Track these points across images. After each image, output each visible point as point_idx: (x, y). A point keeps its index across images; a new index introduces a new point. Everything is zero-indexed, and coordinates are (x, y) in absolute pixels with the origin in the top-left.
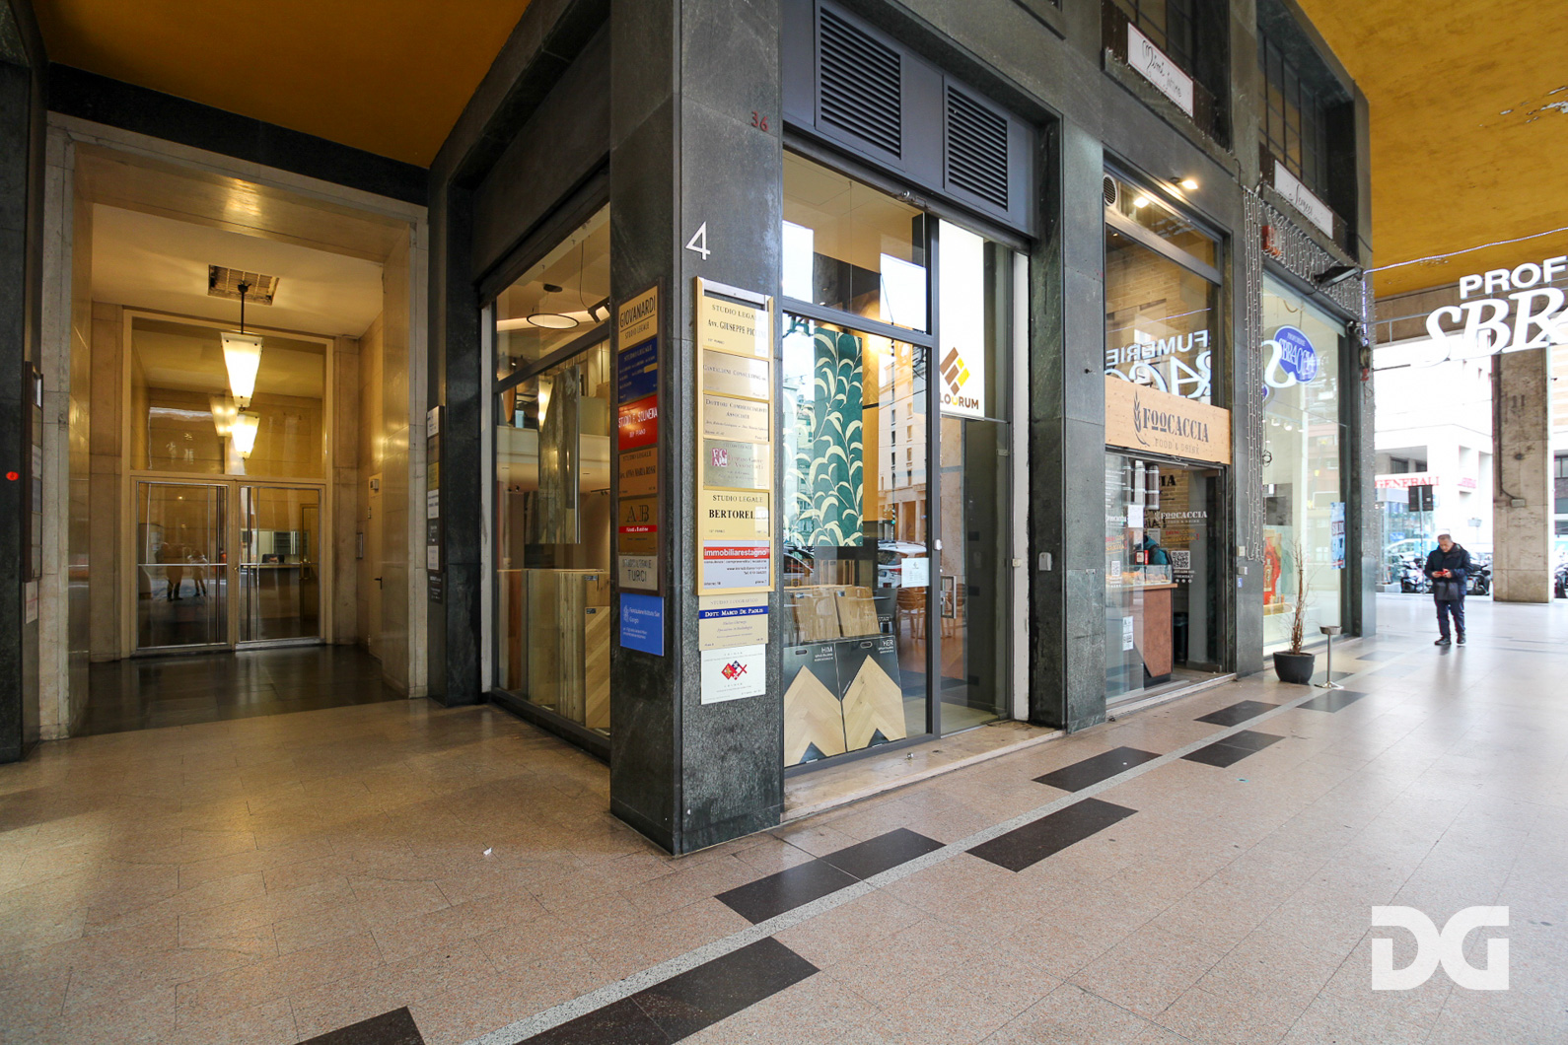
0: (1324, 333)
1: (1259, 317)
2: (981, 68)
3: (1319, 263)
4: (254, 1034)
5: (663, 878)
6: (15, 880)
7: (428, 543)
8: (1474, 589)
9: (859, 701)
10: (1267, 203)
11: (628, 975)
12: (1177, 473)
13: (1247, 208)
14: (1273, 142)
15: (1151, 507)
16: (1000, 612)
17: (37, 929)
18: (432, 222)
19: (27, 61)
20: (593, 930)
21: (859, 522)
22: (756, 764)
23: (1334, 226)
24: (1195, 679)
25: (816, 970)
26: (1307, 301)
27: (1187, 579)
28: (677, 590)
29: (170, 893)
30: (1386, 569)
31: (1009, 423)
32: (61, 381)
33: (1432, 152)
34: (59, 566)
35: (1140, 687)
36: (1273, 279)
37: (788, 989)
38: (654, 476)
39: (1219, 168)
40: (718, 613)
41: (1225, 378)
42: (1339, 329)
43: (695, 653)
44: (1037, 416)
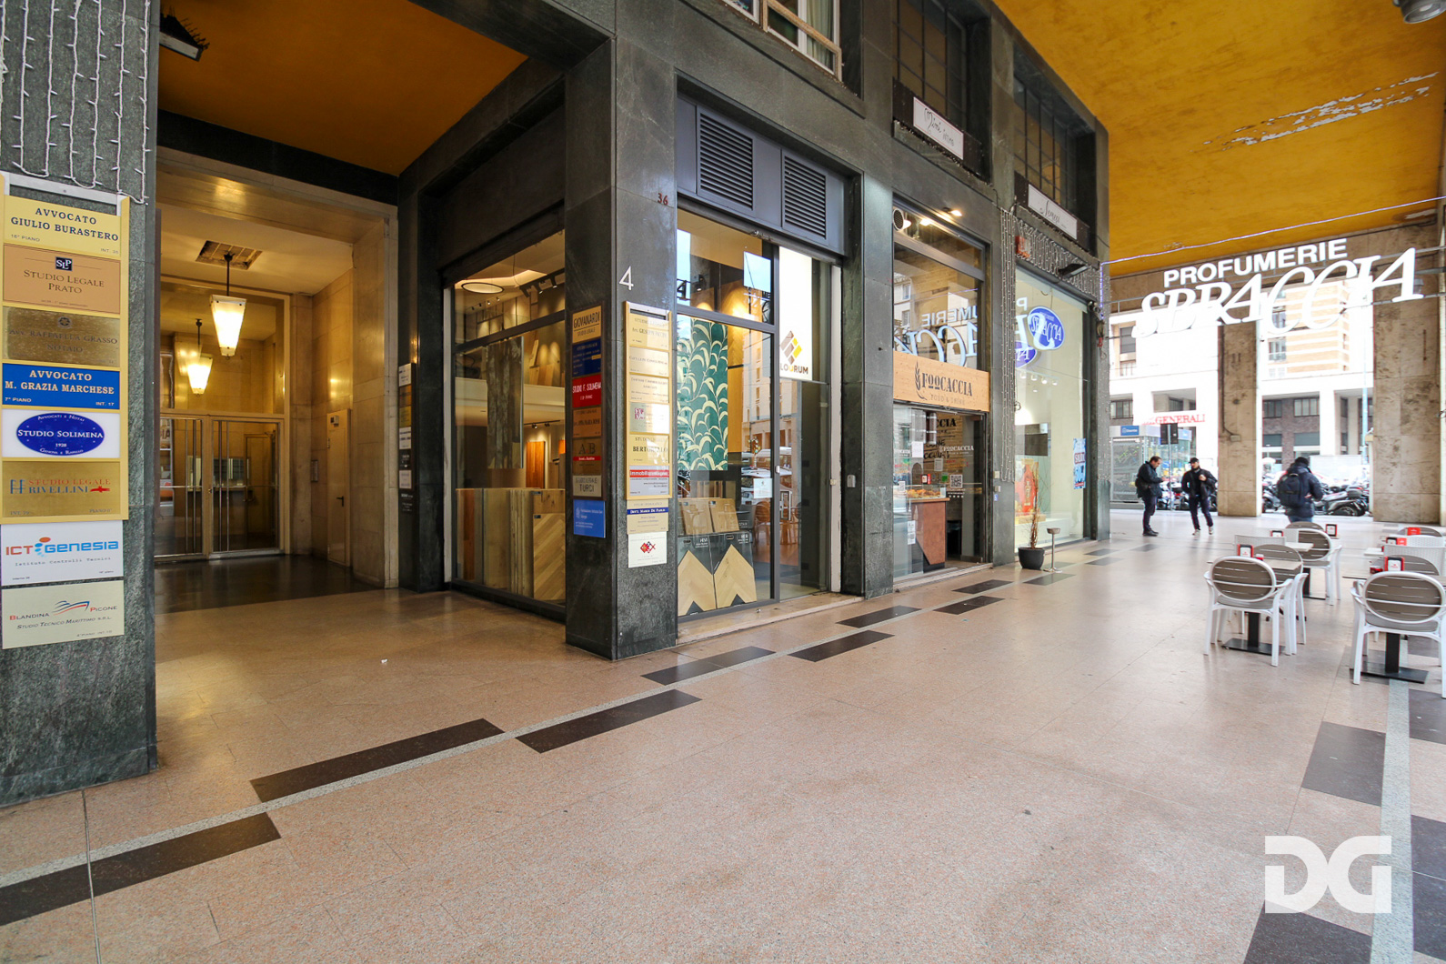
0: (1071, 313)
2: (806, 146)
3: (1062, 259)
5: (605, 671)
7: (400, 468)
9: (725, 575)
10: (1019, 219)
13: (1003, 225)
14: (1029, 169)
15: (931, 443)
16: (822, 518)
18: (402, 218)
21: (725, 454)
23: (1078, 230)
24: (963, 566)
25: (697, 700)
26: (1055, 288)
27: (960, 496)
28: (614, 497)
31: (828, 385)
33: (1160, 168)
35: (920, 571)
36: (1024, 272)
38: (599, 426)
39: (981, 197)
40: (639, 511)
41: (986, 349)
42: (1083, 308)
43: (625, 536)
44: (846, 380)
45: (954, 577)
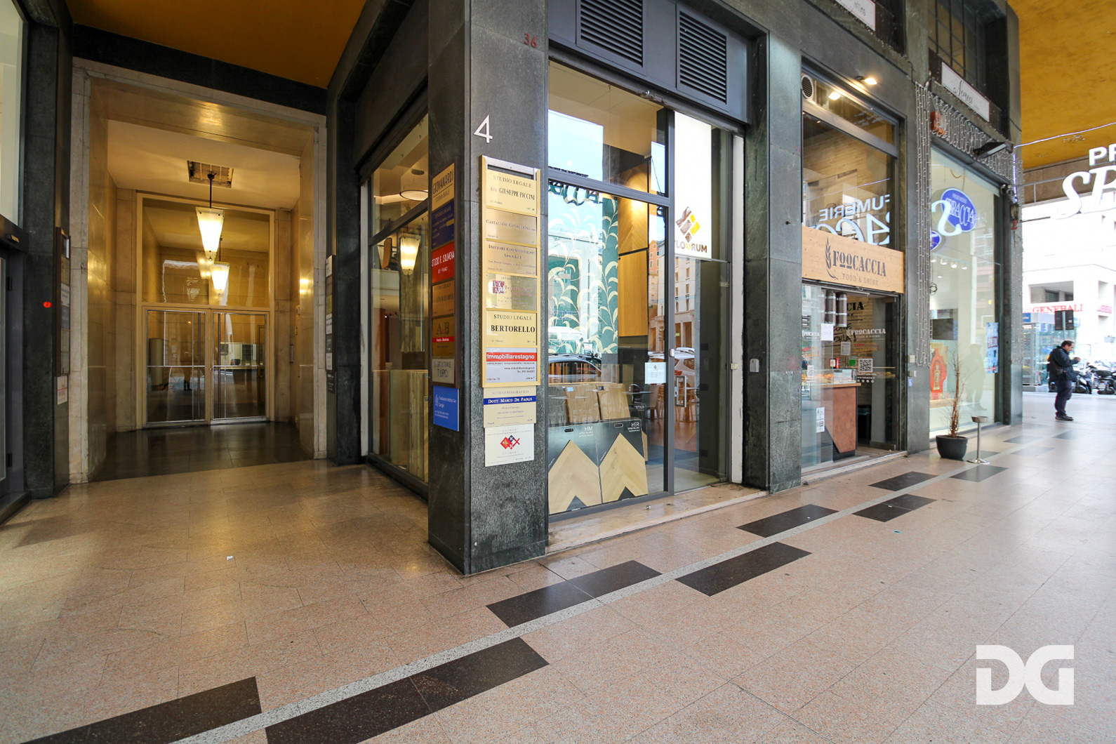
0: (982, 194)
1: (928, 181)
3: (977, 140)
4: (150, 691)
5: (453, 591)
6: (26, 578)
7: (327, 351)
8: (1106, 389)
9: (612, 467)
10: (934, 95)
11: (412, 661)
12: (864, 300)
13: (918, 99)
14: (941, 48)
15: (841, 325)
16: (722, 404)
17: (32, 611)
18: (328, 125)
19: (55, 23)
20: (396, 627)
21: (615, 336)
22: (527, 511)
23: (990, 112)
24: (874, 454)
25: (546, 663)
26: (968, 169)
27: (870, 380)
28: (467, 384)
29: (122, 590)
30: (1037, 374)
31: (729, 263)
32: (83, 240)
33: (1070, 55)
34: (82, 366)
35: (830, 460)
36: (939, 152)
37: (523, 677)
38: (452, 301)
39: (895, 68)
40: (498, 401)
41: (900, 228)
42: (995, 191)
43: (481, 429)
44: (750, 257)
45: (867, 467)
